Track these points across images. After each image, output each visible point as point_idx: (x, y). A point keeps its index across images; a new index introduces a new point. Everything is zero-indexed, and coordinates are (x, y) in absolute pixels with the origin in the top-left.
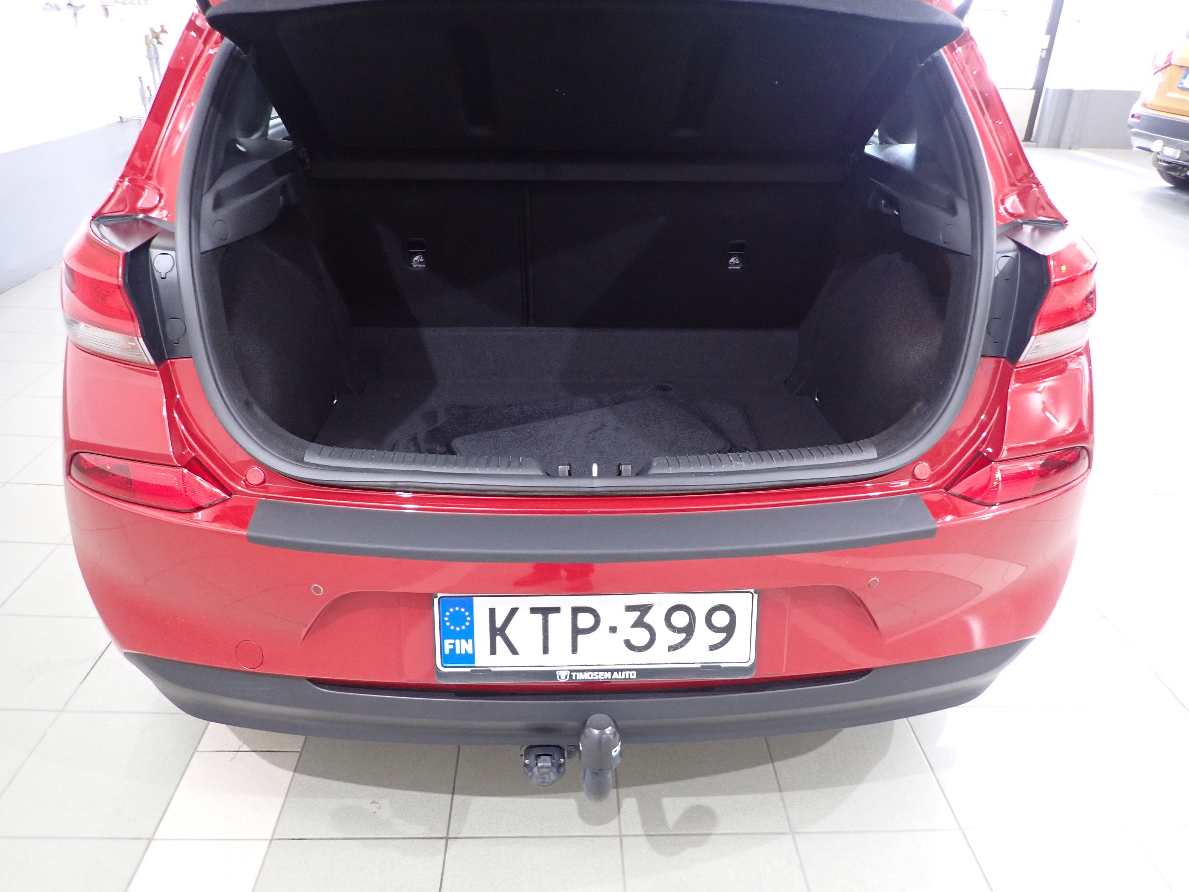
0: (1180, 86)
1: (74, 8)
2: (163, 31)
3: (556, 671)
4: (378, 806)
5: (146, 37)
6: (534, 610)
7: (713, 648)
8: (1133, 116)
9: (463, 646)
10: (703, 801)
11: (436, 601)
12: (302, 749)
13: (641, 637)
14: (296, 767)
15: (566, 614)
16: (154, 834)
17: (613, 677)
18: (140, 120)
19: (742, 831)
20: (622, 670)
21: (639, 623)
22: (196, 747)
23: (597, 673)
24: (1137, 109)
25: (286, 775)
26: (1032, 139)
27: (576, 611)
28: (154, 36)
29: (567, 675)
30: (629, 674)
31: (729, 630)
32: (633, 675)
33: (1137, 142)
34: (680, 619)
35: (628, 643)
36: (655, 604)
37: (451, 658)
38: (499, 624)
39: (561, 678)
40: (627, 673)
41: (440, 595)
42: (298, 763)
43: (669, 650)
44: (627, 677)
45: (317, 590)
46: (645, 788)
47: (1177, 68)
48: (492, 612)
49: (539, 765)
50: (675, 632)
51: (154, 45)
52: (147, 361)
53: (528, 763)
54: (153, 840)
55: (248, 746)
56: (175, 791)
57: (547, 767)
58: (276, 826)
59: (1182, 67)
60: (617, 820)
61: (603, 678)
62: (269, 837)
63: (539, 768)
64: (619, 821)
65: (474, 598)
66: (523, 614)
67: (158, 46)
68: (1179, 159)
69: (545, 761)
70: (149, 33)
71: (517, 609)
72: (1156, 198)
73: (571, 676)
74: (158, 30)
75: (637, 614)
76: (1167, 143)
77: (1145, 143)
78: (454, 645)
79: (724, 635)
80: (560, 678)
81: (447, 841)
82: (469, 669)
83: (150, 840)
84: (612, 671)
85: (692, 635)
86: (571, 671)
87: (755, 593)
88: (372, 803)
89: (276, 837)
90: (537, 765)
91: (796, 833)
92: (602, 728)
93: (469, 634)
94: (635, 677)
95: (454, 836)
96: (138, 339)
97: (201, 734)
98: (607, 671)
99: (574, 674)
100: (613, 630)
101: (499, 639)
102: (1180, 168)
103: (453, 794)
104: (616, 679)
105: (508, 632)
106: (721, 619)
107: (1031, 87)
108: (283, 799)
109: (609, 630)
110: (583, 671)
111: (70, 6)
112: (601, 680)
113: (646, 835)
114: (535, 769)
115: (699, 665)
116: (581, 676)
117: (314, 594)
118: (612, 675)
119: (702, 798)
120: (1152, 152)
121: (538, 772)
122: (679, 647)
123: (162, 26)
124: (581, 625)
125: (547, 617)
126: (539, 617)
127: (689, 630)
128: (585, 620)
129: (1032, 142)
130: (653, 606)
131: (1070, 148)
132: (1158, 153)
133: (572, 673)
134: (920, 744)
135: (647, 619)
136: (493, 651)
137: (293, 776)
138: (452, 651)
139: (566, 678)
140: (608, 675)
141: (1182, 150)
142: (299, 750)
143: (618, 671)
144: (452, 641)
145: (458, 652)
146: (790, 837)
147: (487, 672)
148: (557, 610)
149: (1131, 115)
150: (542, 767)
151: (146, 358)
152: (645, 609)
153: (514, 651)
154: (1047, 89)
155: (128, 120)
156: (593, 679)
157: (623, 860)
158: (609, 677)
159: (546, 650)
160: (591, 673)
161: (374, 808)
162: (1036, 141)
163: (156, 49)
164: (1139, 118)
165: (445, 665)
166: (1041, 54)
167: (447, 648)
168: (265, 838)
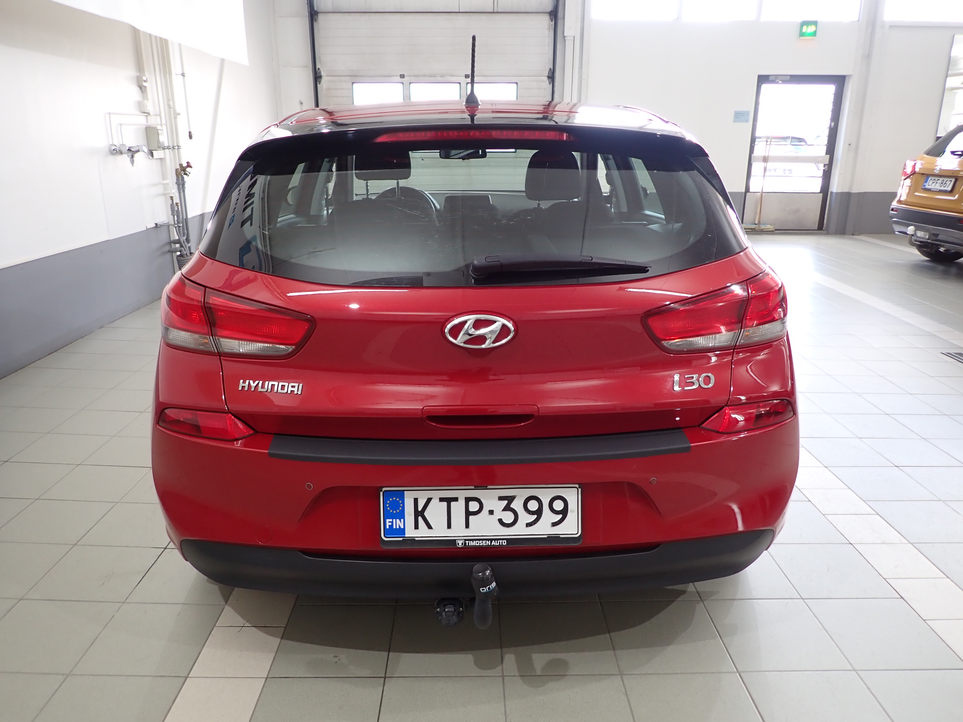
0: (923, 187)
1: (132, 152)
2: (189, 165)
3: (456, 540)
4: (338, 658)
5: (177, 170)
6: (441, 500)
7: (554, 524)
8: (892, 210)
9: (398, 524)
10: (560, 656)
11: (381, 493)
12: (286, 625)
13: (508, 517)
14: (282, 636)
15: (462, 503)
16: (189, 674)
17: (492, 544)
18: (169, 226)
19: (586, 674)
20: (498, 540)
21: (507, 508)
22: (215, 625)
23: (482, 541)
24: (895, 204)
25: (275, 641)
26: (824, 229)
27: (468, 500)
28: (182, 169)
29: (462, 542)
30: (502, 542)
31: (564, 512)
32: (505, 543)
33: (897, 228)
34: (533, 506)
35: (500, 521)
36: (517, 496)
37: (391, 531)
38: (420, 509)
39: (460, 545)
40: (501, 541)
41: (384, 489)
42: (283, 634)
43: (527, 526)
44: (501, 544)
45: (309, 486)
46: (520, 649)
47: (920, 175)
48: (416, 501)
49: (446, 610)
50: (530, 514)
51: (182, 176)
52: (213, 351)
53: (439, 611)
54: (188, 677)
55: (250, 623)
56: (202, 650)
57: (451, 612)
58: (270, 670)
59: (923, 174)
60: (500, 667)
61: (485, 544)
62: (266, 676)
63: (446, 612)
64: (502, 668)
65: (405, 492)
66: (435, 502)
67: (185, 176)
68: (928, 239)
69: (449, 608)
70: (178, 167)
71: (431, 499)
72: (918, 268)
73: (465, 543)
74: (185, 165)
75: (506, 502)
76: (917, 228)
77: (903, 229)
78: (392, 522)
79: (560, 516)
80: (458, 545)
81: (385, 679)
82: (401, 539)
83: (186, 678)
84: (491, 540)
85: (541, 516)
86: (465, 540)
87: (579, 488)
88: (334, 657)
89: (270, 676)
90: (444, 610)
91: (624, 675)
92: (484, 572)
93: (401, 516)
94: (505, 544)
95: (389, 676)
96: (209, 337)
97: (218, 616)
98: (488, 540)
99: (467, 542)
100: (491, 512)
101: (420, 519)
102: (930, 245)
103: (389, 652)
104: (493, 545)
105: (426, 514)
106: (558, 505)
107: (819, 191)
108: (274, 655)
109: (488, 513)
110: (473, 540)
111: (129, 151)
112: (484, 546)
113: (520, 676)
114: (444, 613)
115: (546, 536)
116: (472, 544)
117: (307, 489)
118: (491, 543)
119: (559, 654)
120: (908, 234)
121: (445, 615)
122: (533, 524)
123: (188, 163)
124: (471, 509)
125: (450, 504)
126: (445, 504)
127: (539, 513)
128: (474, 506)
129: (824, 231)
130: (516, 497)
131: (853, 235)
132: (913, 235)
133: (466, 542)
134: (712, 621)
135: (512, 506)
136: (416, 527)
137: (281, 641)
138: (391, 526)
139: (462, 545)
140: (489, 543)
141: (929, 232)
142: (285, 626)
143: (495, 540)
144: (391, 520)
145: (394, 527)
146: (619, 677)
147: (412, 540)
148: (456, 499)
149: (891, 209)
150: (448, 611)
151: (213, 349)
152: (511, 499)
153: (429, 527)
154: (831, 192)
155: (161, 226)
156: (479, 545)
157: (504, 690)
158: (489, 544)
159: (449, 526)
160: (478, 541)
161: (336, 660)
162: (827, 230)
163: (183, 178)
164: (896, 211)
165: (386, 536)
166: (824, 168)
167: (388, 524)
168: (263, 677)
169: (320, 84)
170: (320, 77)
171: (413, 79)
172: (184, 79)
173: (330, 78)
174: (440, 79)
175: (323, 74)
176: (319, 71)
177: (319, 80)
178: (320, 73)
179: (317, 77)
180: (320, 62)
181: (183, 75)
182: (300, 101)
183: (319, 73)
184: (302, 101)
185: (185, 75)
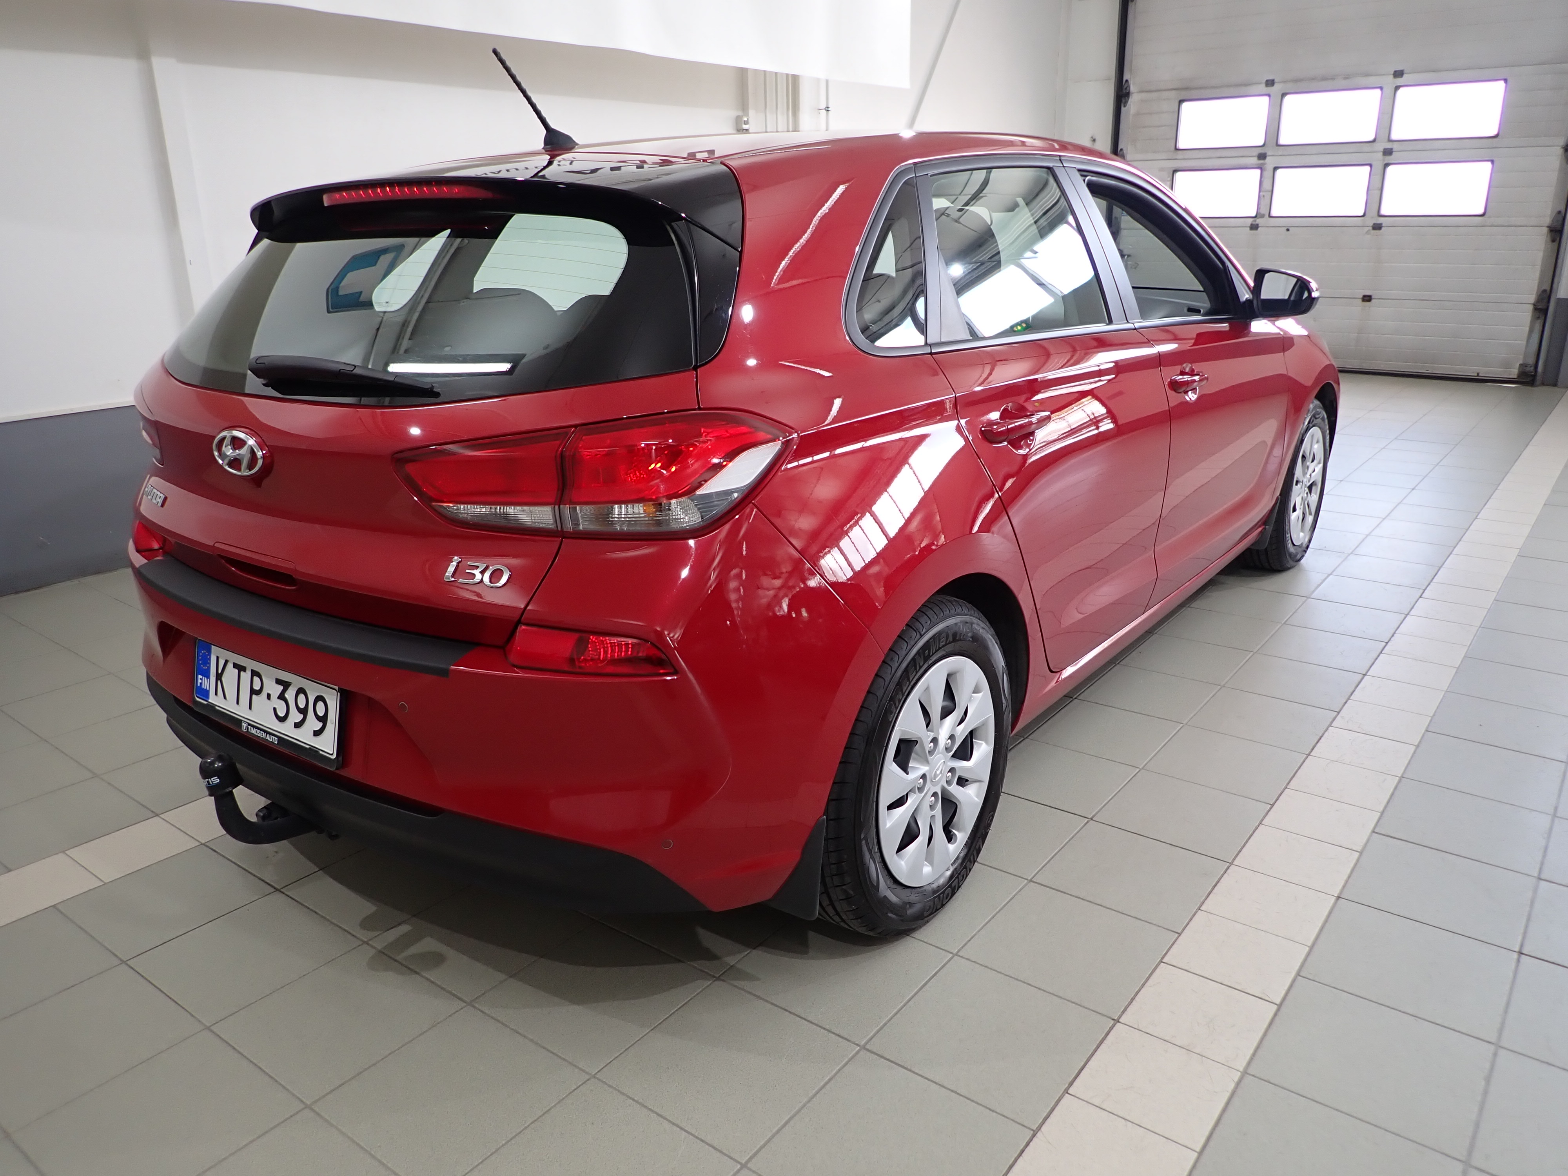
3: (242, 721)
6: (235, 666)
7: (316, 733)
9: (204, 682)
13: (282, 709)
15: (248, 675)
17: (267, 738)
20: (271, 734)
21: (282, 697)
23: (259, 731)
27: (253, 673)
29: (246, 726)
30: (274, 739)
31: (325, 720)
32: (276, 741)
34: (302, 701)
35: (276, 711)
36: (291, 683)
37: (200, 690)
38: (220, 671)
39: (244, 728)
40: (273, 737)
43: (295, 727)
44: (273, 741)
48: (218, 659)
50: (298, 712)
54: (158, 816)
61: (262, 735)
62: (203, 842)
64: (379, 935)
65: (211, 645)
66: (230, 667)
71: (228, 661)
73: (248, 728)
75: (282, 688)
78: (201, 679)
79: (321, 724)
81: (275, 891)
82: (205, 703)
84: (267, 733)
85: (306, 718)
86: (248, 724)
87: (339, 692)
89: (206, 843)
93: (207, 674)
94: (277, 743)
98: (264, 731)
100: (269, 696)
101: (219, 683)
103: (320, 870)
104: (268, 740)
105: (223, 679)
106: (321, 709)
110: (253, 727)
112: (261, 739)
115: (308, 747)
116: (253, 731)
122: (300, 726)
124: (255, 687)
125: (240, 673)
126: (237, 672)
127: (305, 713)
128: (257, 683)
133: (248, 726)
135: (286, 695)
136: (216, 692)
138: (200, 684)
139: (246, 729)
140: (265, 735)
144: (201, 676)
145: (202, 686)
147: (212, 707)
148: (245, 669)
152: (286, 685)
153: (225, 696)
156: (258, 736)
157: (341, 955)
158: (265, 737)
159: (238, 701)
160: (257, 730)
165: (197, 695)
167: (199, 680)
168: (200, 840)
169: (1125, 106)
170: (1128, 94)
171: (1289, 87)
172: (827, 115)
173: (1144, 95)
174: (1344, 83)
175: (1132, 88)
176: (1126, 86)
177: (1125, 99)
178: (1128, 88)
179: (1122, 95)
180: (1131, 70)
181: (827, 109)
182: (1092, 137)
183: (1126, 89)
184: (1094, 138)
185: (829, 109)
